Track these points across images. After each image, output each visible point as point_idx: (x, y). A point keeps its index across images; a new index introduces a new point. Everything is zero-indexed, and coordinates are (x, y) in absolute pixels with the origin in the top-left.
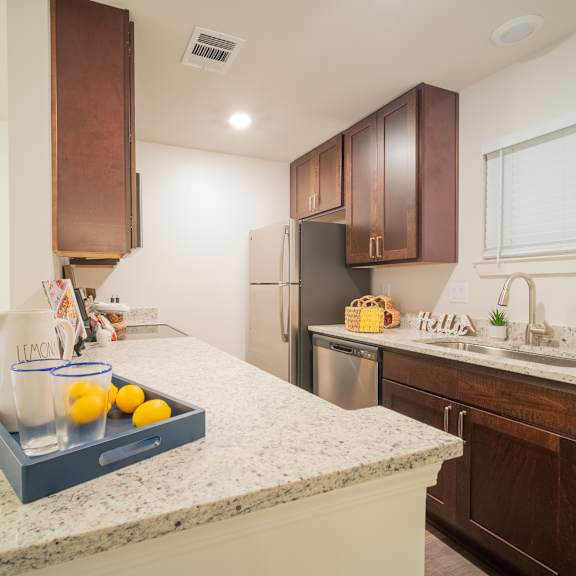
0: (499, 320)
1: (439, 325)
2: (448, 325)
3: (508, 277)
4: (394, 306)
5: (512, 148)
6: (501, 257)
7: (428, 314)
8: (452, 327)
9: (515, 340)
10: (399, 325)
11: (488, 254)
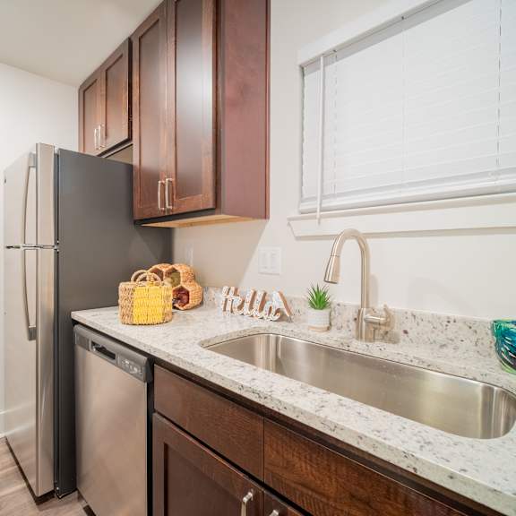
0: (320, 301)
1: (247, 305)
2: (257, 305)
3: (335, 237)
4: (194, 278)
5: (335, 54)
6: (321, 211)
7: (233, 289)
8: (261, 309)
9: (340, 329)
10: (202, 303)
11: (305, 207)
